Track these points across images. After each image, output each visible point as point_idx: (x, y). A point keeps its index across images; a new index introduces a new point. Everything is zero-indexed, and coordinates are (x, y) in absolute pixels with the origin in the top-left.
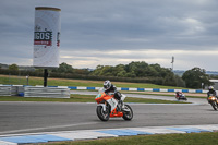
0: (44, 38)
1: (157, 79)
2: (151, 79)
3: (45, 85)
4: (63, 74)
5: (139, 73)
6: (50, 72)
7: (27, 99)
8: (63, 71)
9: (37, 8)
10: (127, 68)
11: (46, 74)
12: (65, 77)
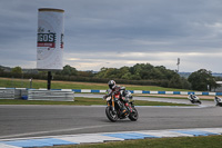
0: (47, 40)
1: (163, 81)
2: (157, 81)
3: (49, 88)
4: (67, 76)
5: (144, 76)
6: (53, 74)
7: (31, 102)
8: (66, 73)
9: (40, 10)
10: (132, 70)
11: (49, 77)
12: (69, 80)
